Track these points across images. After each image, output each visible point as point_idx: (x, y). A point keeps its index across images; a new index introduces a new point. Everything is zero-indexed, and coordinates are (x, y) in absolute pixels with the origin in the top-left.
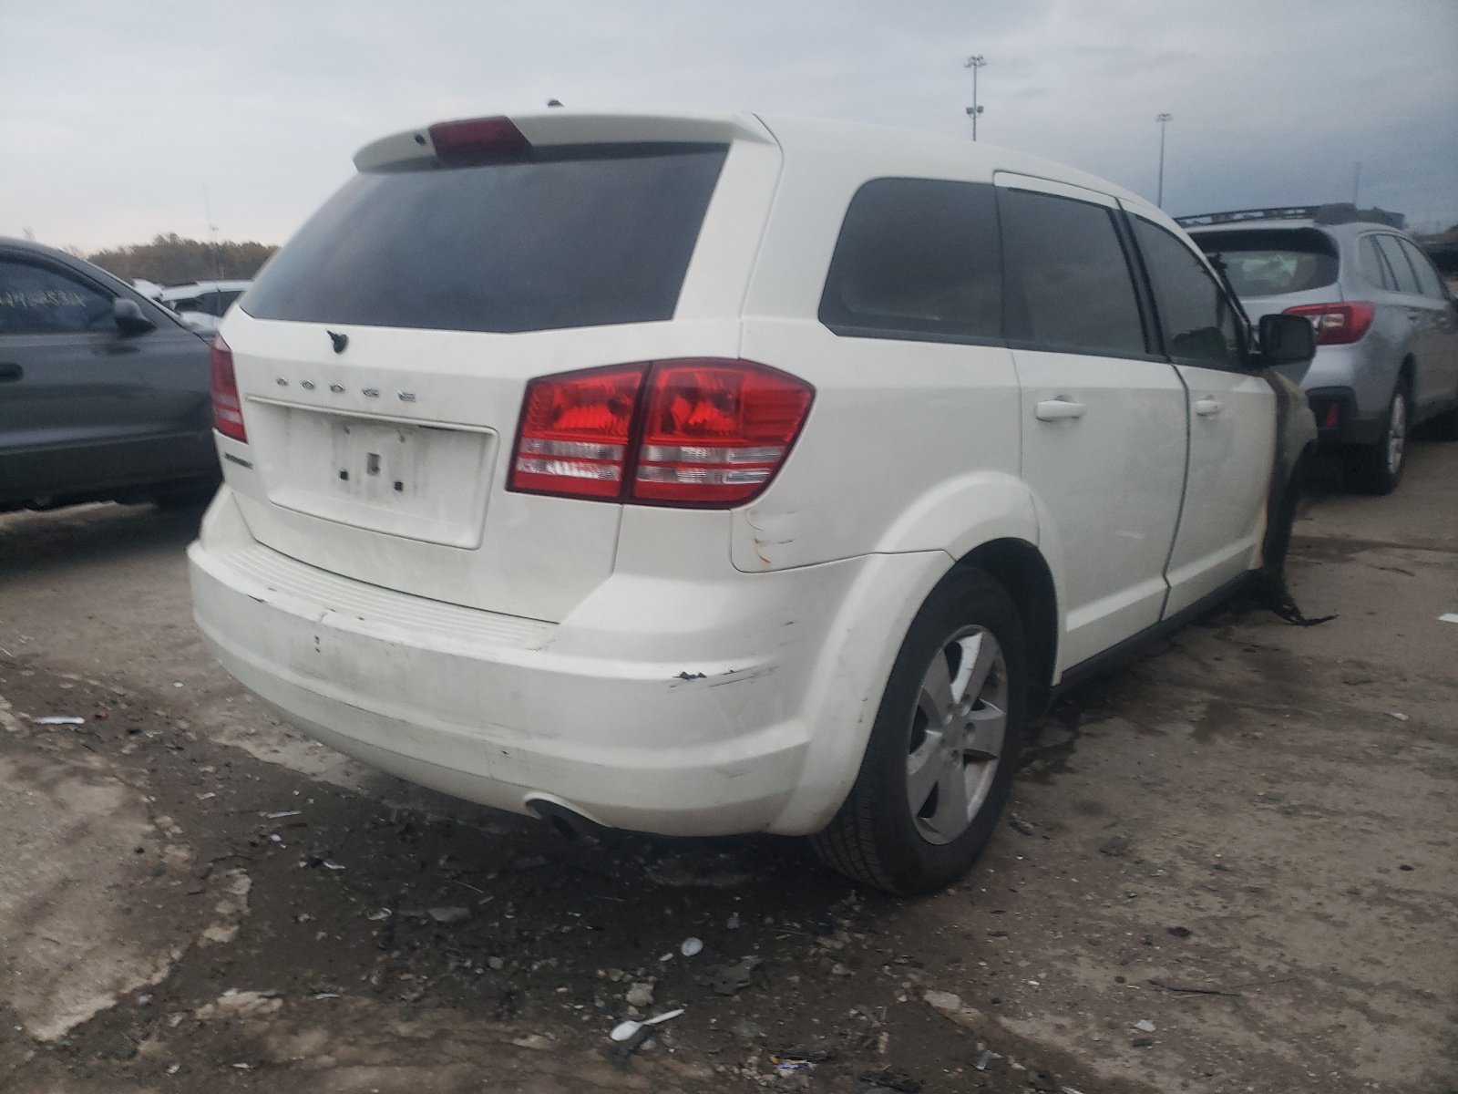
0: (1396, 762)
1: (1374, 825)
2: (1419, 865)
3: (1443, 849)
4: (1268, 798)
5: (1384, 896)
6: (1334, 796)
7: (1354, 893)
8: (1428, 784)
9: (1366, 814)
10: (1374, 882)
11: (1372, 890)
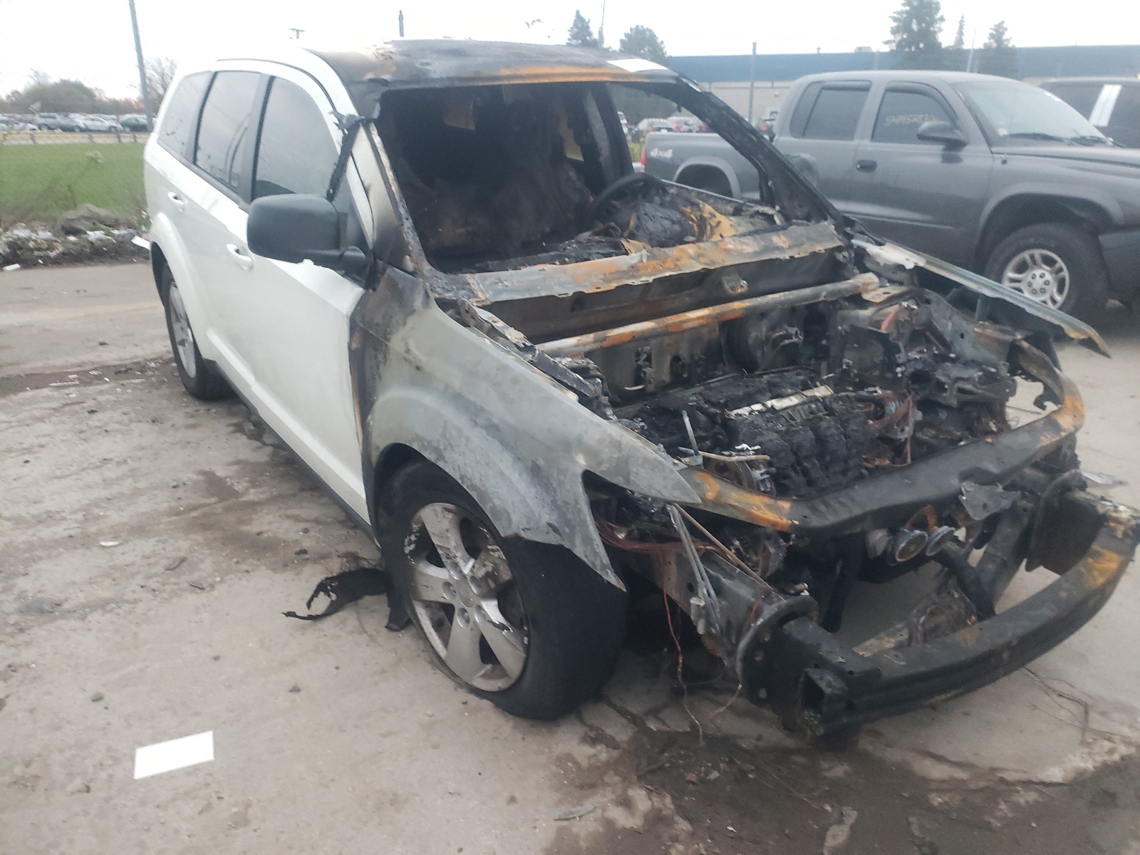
0: (79, 510)
1: (58, 473)
2: (21, 466)
3: (15, 477)
4: (125, 462)
5: (29, 450)
6: (93, 477)
7: (42, 446)
8: (49, 505)
9: (68, 476)
10: (36, 453)
11: (34, 450)
